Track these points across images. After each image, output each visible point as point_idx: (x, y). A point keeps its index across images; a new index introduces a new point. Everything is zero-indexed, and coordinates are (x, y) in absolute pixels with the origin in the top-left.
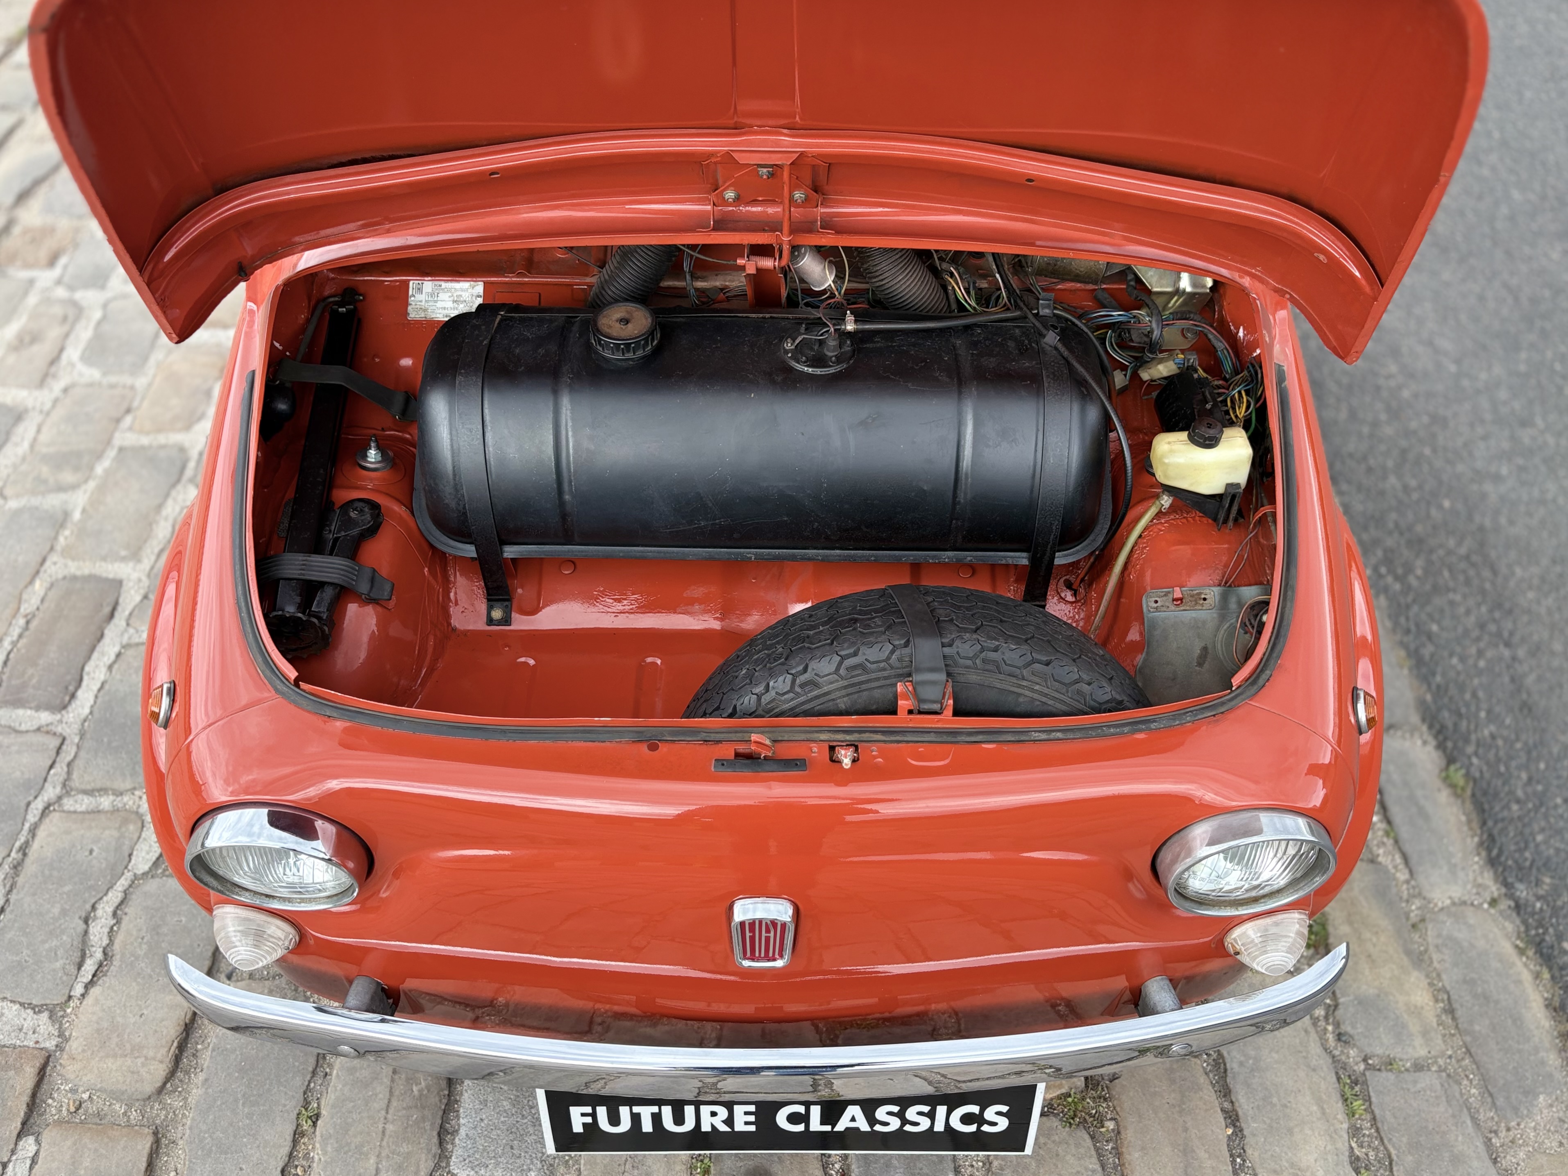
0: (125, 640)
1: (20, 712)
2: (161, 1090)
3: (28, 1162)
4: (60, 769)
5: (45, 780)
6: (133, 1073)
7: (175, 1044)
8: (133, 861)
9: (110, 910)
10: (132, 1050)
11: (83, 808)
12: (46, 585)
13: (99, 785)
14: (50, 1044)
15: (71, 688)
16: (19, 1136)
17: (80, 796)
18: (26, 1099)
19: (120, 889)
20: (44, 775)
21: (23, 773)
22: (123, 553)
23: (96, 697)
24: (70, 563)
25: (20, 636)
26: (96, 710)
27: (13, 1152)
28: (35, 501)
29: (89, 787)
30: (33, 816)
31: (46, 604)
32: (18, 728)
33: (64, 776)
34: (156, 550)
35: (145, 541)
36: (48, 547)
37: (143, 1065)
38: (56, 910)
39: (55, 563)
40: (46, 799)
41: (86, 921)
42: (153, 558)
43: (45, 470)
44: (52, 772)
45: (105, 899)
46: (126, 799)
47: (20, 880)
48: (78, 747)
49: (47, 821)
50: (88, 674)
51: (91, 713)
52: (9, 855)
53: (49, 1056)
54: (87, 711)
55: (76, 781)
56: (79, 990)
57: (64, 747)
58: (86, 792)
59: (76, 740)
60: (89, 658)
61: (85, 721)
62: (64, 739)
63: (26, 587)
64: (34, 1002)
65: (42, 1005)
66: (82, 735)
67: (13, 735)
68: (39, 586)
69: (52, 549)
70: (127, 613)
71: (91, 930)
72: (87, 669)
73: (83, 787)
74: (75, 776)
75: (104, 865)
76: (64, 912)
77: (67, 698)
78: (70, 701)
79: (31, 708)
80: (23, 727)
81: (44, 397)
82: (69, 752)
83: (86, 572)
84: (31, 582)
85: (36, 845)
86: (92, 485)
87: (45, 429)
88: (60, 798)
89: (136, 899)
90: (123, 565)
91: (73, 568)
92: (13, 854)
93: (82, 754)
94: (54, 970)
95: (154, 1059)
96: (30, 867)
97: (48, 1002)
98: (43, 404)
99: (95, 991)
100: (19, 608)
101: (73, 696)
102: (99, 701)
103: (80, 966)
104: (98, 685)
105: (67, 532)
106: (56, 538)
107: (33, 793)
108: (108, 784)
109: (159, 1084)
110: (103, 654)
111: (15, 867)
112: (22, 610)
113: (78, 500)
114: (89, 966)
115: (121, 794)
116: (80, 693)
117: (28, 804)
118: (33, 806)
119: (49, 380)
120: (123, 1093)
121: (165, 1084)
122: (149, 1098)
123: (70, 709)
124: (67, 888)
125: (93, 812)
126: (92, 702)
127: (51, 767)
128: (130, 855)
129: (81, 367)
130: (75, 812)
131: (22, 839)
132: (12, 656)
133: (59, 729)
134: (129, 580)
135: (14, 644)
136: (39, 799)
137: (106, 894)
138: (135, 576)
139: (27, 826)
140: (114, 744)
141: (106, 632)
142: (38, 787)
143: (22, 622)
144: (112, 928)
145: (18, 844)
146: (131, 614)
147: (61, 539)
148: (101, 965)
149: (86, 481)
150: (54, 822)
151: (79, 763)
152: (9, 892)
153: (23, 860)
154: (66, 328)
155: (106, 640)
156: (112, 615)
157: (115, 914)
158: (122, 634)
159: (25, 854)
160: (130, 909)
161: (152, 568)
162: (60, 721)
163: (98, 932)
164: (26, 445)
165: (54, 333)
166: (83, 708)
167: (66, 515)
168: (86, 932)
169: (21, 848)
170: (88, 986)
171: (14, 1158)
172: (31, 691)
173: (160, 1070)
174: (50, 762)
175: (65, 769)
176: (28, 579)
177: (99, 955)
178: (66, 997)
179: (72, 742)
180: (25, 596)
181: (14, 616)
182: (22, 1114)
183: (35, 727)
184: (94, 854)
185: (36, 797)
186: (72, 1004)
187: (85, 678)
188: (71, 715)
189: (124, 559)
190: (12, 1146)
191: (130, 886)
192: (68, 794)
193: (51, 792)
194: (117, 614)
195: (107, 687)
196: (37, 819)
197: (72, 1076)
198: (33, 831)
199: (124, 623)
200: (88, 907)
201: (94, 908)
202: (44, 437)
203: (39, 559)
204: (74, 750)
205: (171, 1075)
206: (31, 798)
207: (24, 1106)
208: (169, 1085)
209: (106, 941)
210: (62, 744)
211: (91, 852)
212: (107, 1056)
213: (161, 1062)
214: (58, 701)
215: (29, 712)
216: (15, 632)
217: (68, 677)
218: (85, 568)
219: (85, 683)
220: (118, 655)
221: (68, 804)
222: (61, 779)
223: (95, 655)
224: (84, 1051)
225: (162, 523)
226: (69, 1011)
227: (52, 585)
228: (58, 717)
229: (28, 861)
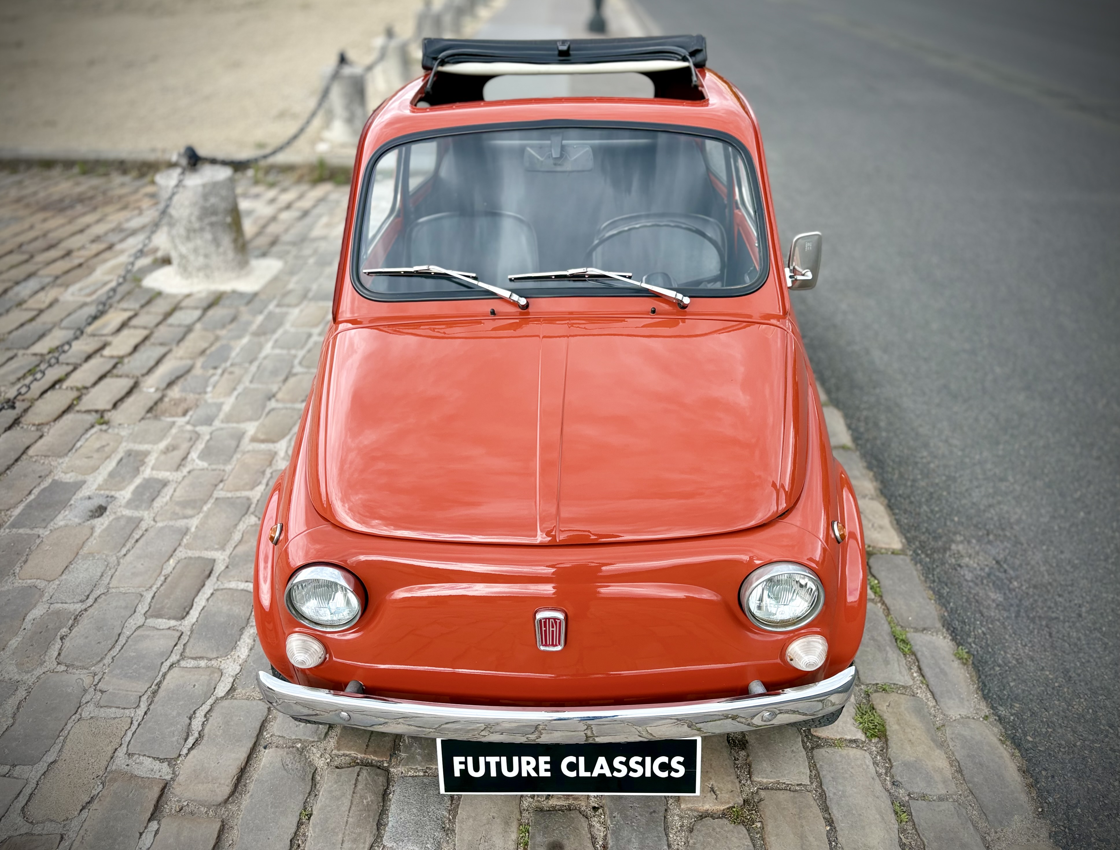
0: (216, 587)
1: (160, 620)
2: (226, 801)
3: (154, 833)
4: (180, 647)
5: (172, 652)
6: (212, 791)
7: (236, 778)
8: (216, 691)
9: (203, 714)
10: (212, 780)
11: (191, 666)
12: (176, 561)
13: (199, 655)
14: (168, 777)
15: (187, 609)
16: (149, 820)
17: (189, 660)
18: (154, 802)
19: (209, 704)
20: (171, 649)
21: (160, 648)
22: (216, 547)
23: (200, 613)
24: (189, 551)
25: (161, 585)
26: (199, 619)
27: (146, 828)
28: (171, 523)
29: (194, 656)
30: (164, 669)
31: (175, 570)
32: (158, 627)
33: (181, 650)
34: (233, 546)
35: (228, 541)
36: (177, 544)
37: (218, 787)
38: (174, 713)
39: (181, 552)
40: (171, 661)
41: (190, 718)
42: (232, 549)
43: (177, 509)
44: (176, 648)
45: (201, 708)
46: (213, 662)
47: (156, 699)
48: (190, 637)
49: (171, 672)
50: (196, 602)
51: (197, 621)
52: (151, 687)
53: (167, 783)
54: (195, 620)
55: (187, 653)
56: (185, 751)
57: (182, 637)
58: (192, 658)
59: (189, 633)
60: (197, 595)
61: (193, 625)
62: (182, 633)
63: (165, 562)
64: (160, 757)
65: (165, 759)
66: (192, 631)
67: (156, 631)
68: (172, 562)
69: (180, 545)
70: (217, 574)
71: (193, 723)
72: (196, 600)
73: (191, 656)
74: (187, 650)
75: (201, 692)
76: (179, 714)
77: (185, 614)
78: (186, 616)
79: (166, 619)
80: (161, 627)
81: (178, 476)
82: (184, 639)
83: (197, 555)
84: (168, 560)
85: (165, 683)
86: (201, 515)
87: (178, 490)
88: (179, 661)
89: (217, 709)
90: (216, 553)
91: (190, 553)
92: (153, 687)
93: (191, 640)
94: (172, 742)
95: (224, 784)
96: (161, 693)
97: (168, 757)
98: (177, 478)
99: (193, 752)
100: (161, 572)
101: (188, 613)
102: (201, 616)
103: (186, 740)
104: (201, 608)
105: (188, 537)
106: (182, 540)
107: (165, 658)
108: (204, 655)
109: (226, 797)
110: (204, 593)
111: (153, 693)
112: (163, 573)
113: (194, 523)
114: (191, 740)
115: (211, 660)
116: (191, 612)
117: (162, 663)
118: (164, 664)
119: (181, 467)
120: (206, 802)
121: (229, 798)
122: (220, 804)
123: (186, 619)
124: (181, 703)
125: (196, 667)
126: (197, 616)
127: (175, 646)
128: (215, 688)
129: (198, 461)
130: (187, 667)
131: (158, 680)
132: (156, 594)
133: (180, 628)
134: (219, 559)
135: (158, 589)
136: (168, 661)
137: (201, 706)
138: (222, 557)
139: (161, 673)
140: (208, 636)
141: (206, 583)
142: (168, 655)
143: (163, 578)
144: (204, 722)
145: (156, 682)
146: (219, 575)
147: (185, 540)
148: (197, 740)
149: (198, 513)
150: (175, 670)
151: (190, 644)
152: (150, 705)
153: (158, 690)
154: (191, 443)
155: (206, 587)
156: (209, 575)
157: (205, 716)
158: (214, 584)
159: (159, 687)
160: (213, 714)
161: (231, 554)
162: (181, 625)
163: (197, 724)
164: (168, 497)
165: (185, 446)
166: (193, 618)
167: (188, 529)
168: (190, 724)
169: (157, 684)
170: (190, 750)
171: (146, 831)
172: (166, 610)
173: (227, 790)
174: (175, 643)
175: (182, 647)
176: (167, 558)
177: (196, 735)
178: (177, 755)
179: (186, 635)
180: (164, 567)
181: (159, 576)
182: (151, 810)
183: (167, 627)
184: (196, 687)
185: (166, 660)
186: (180, 759)
187: (195, 604)
188: (186, 622)
189: (217, 550)
190: (145, 825)
191: (214, 703)
192: (183, 659)
193: (174, 658)
194: (212, 575)
195: (206, 609)
196: (166, 670)
197: (179, 794)
198: (164, 676)
199: (215, 579)
200: (192, 712)
201: (194, 712)
202: (177, 494)
203: (173, 549)
204: (187, 638)
205: (232, 793)
206: (164, 660)
207: (153, 806)
208: (230, 799)
209: (200, 728)
210: (181, 635)
211: (194, 686)
212: (199, 783)
213: (228, 786)
214: (180, 615)
215: (164, 620)
216: (159, 583)
217: (186, 604)
218: (197, 554)
219: (194, 607)
220: (212, 594)
221: (183, 663)
222: (180, 652)
223: (200, 594)
224: (186, 780)
225: (237, 533)
226: (178, 762)
227: (179, 561)
228: (180, 622)
229: (160, 690)
